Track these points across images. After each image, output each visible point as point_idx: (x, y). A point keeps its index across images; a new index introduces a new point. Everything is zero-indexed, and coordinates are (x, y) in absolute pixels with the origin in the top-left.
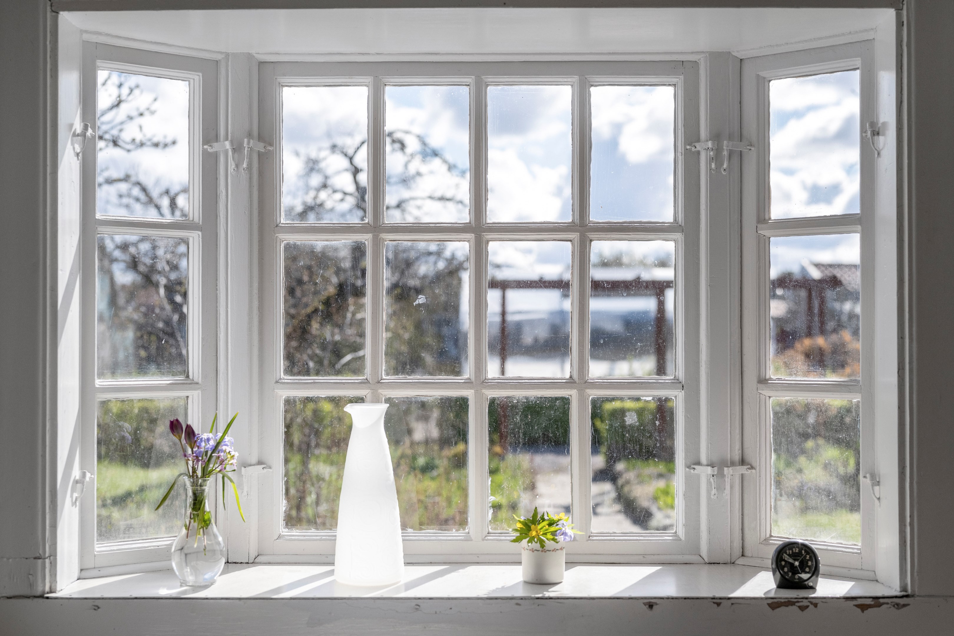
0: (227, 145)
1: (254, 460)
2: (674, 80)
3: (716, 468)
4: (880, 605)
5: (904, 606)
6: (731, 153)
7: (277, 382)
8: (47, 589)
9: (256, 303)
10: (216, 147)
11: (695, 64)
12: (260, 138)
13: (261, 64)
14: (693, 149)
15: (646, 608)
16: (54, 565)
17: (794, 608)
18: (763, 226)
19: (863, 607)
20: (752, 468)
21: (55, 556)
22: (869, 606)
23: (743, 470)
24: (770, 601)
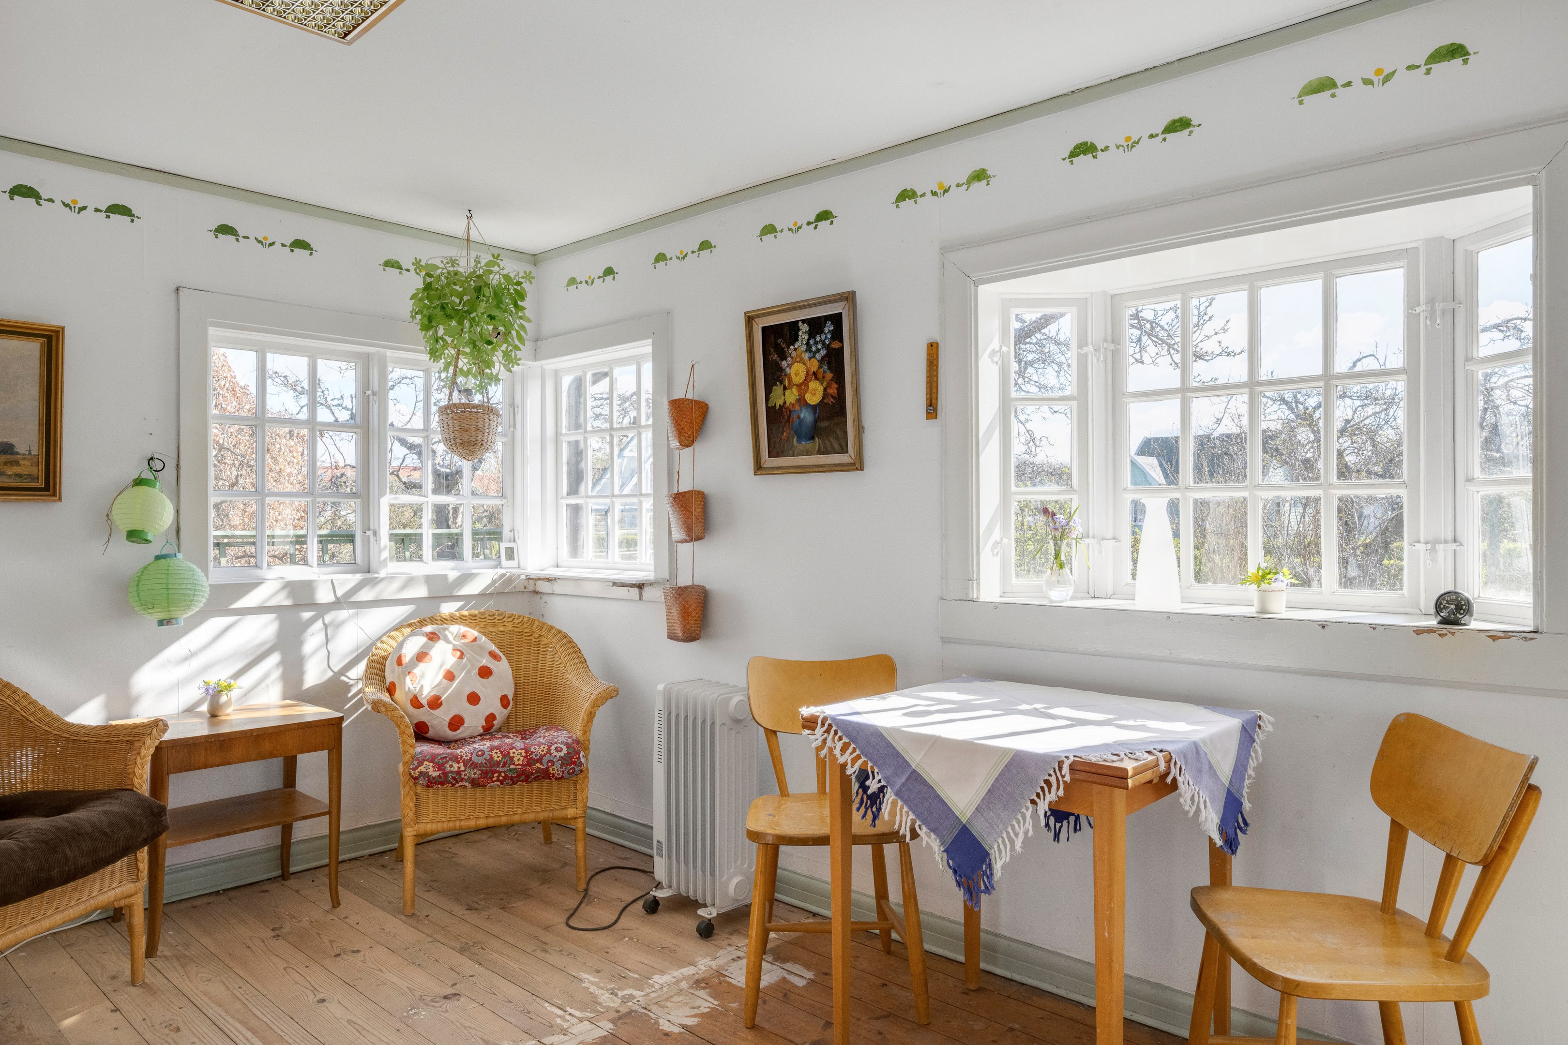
0: (1091, 347)
1: (1110, 536)
2: (1401, 264)
3: (1429, 545)
4: (1510, 637)
5: (1532, 639)
6: (1444, 312)
7: (1124, 490)
8: (975, 597)
9: (1110, 442)
10: (1085, 350)
11: (1416, 249)
12: (1113, 341)
13: (1113, 296)
14: (1414, 312)
15: (1320, 628)
16: (978, 584)
17: (1435, 635)
18: (1468, 363)
19: (1494, 638)
20: (1461, 545)
21: (979, 579)
22: (1500, 638)
23: (1454, 546)
24: (1415, 629)
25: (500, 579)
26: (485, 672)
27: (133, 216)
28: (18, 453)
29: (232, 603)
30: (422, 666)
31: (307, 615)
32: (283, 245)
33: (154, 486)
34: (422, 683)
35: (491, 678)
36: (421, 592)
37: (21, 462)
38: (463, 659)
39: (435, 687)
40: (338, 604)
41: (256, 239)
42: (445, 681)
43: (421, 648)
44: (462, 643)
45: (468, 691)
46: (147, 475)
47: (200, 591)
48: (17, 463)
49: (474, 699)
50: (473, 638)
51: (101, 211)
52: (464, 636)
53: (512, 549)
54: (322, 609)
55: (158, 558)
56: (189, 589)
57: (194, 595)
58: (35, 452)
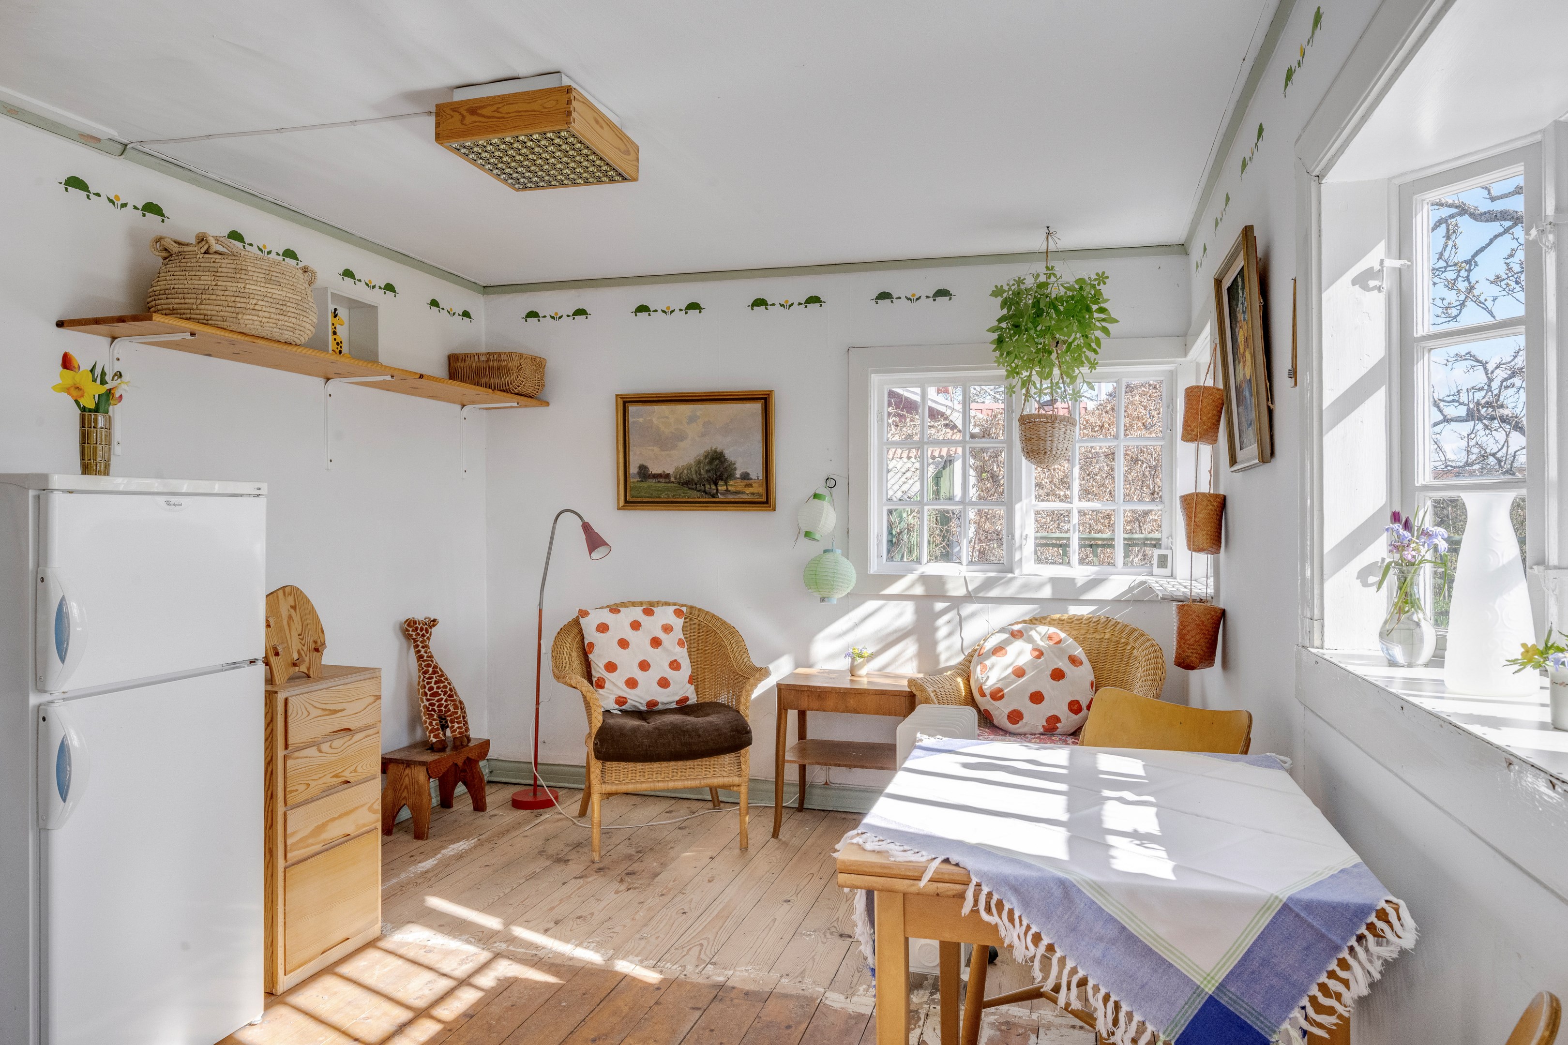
16: (1322, 627)
21: (1323, 620)
25: (1139, 587)
26: (1057, 675)
27: (821, 302)
28: (751, 479)
29: (881, 591)
30: (994, 659)
31: (939, 606)
32: (927, 297)
33: (824, 500)
34: (989, 674)
35: (1061, 681)
36: (1046, 592)
37: (754, 485)
38: (1040, 658)
39: (1001, 680)
40: (969, 598)
41: (906, 297)
42: (1013, 676)
43: (999, 643)
44: (1047, 644)
45: (1033, 689)
46: (822, 491)
47: (839, 578)
48: (750, 485)
49: (1037, 698)
50: (1058, 640)
51: (802, 304)
52: (1050, 638)
53: (1165, 556)
54: (956, 603)
55: (825, 551)
56: (830, 577)
57: (833, 581)
58: (760, 478)
